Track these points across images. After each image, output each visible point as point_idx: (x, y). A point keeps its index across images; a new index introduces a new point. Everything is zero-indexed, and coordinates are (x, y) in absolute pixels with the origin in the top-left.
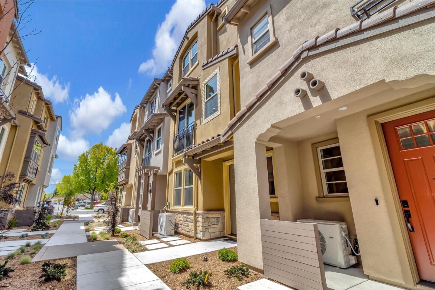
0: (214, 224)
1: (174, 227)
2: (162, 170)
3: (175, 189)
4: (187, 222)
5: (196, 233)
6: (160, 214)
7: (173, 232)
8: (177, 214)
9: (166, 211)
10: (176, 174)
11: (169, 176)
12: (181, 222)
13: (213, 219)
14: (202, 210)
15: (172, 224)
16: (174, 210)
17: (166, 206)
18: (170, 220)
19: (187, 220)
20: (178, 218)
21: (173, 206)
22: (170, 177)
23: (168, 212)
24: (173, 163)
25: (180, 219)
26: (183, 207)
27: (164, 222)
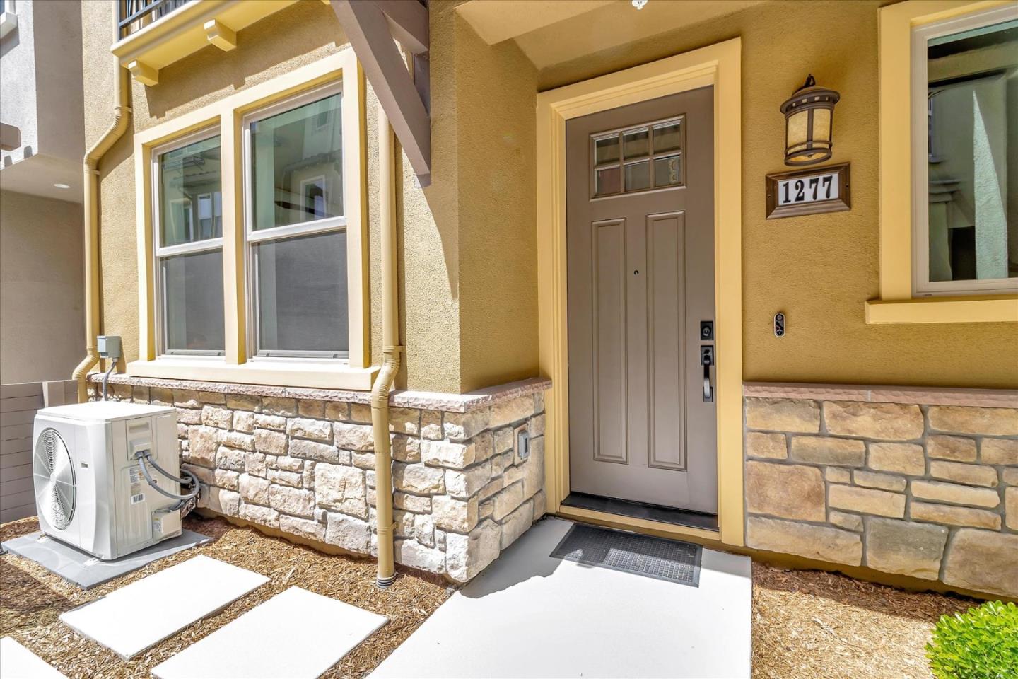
0: (513, 465)
1: (173, 488)
2: (35, 151)
3: (161, 252)
4: (286, 461)
5: (396, 538)
6: (47, 416)
7: (171, 524)
8: (191, 402)
9: (97, 386)
10: (161, 154)
11: (97, 180)
12: (234, 455)
13: (509, 430)
14: (457, 383)
15: (155, 475)
16: (161, 384)
17: (88, 359)
18: (145, 454)
19: (287, 445)
20: (202, 429)
21: (151, 357)
22: (104, 182)
23: (112, 390)
24: (126, 76)
25: (224, 436)
26: (242, 360)
27: (92, 468)
